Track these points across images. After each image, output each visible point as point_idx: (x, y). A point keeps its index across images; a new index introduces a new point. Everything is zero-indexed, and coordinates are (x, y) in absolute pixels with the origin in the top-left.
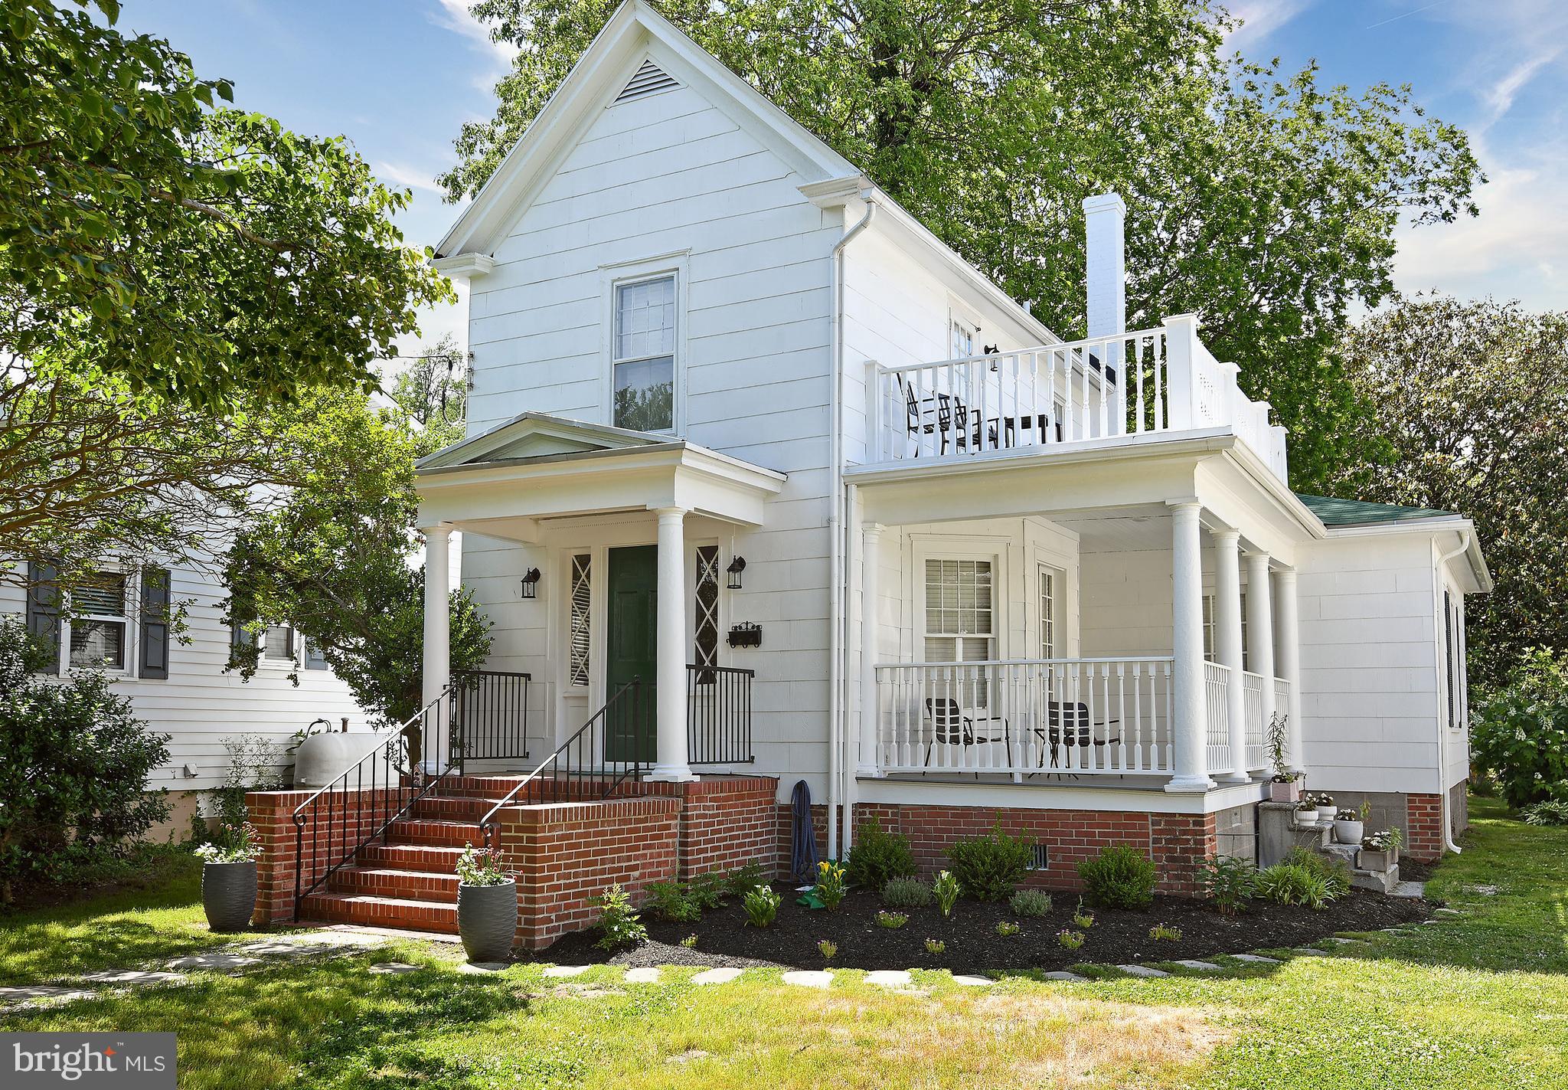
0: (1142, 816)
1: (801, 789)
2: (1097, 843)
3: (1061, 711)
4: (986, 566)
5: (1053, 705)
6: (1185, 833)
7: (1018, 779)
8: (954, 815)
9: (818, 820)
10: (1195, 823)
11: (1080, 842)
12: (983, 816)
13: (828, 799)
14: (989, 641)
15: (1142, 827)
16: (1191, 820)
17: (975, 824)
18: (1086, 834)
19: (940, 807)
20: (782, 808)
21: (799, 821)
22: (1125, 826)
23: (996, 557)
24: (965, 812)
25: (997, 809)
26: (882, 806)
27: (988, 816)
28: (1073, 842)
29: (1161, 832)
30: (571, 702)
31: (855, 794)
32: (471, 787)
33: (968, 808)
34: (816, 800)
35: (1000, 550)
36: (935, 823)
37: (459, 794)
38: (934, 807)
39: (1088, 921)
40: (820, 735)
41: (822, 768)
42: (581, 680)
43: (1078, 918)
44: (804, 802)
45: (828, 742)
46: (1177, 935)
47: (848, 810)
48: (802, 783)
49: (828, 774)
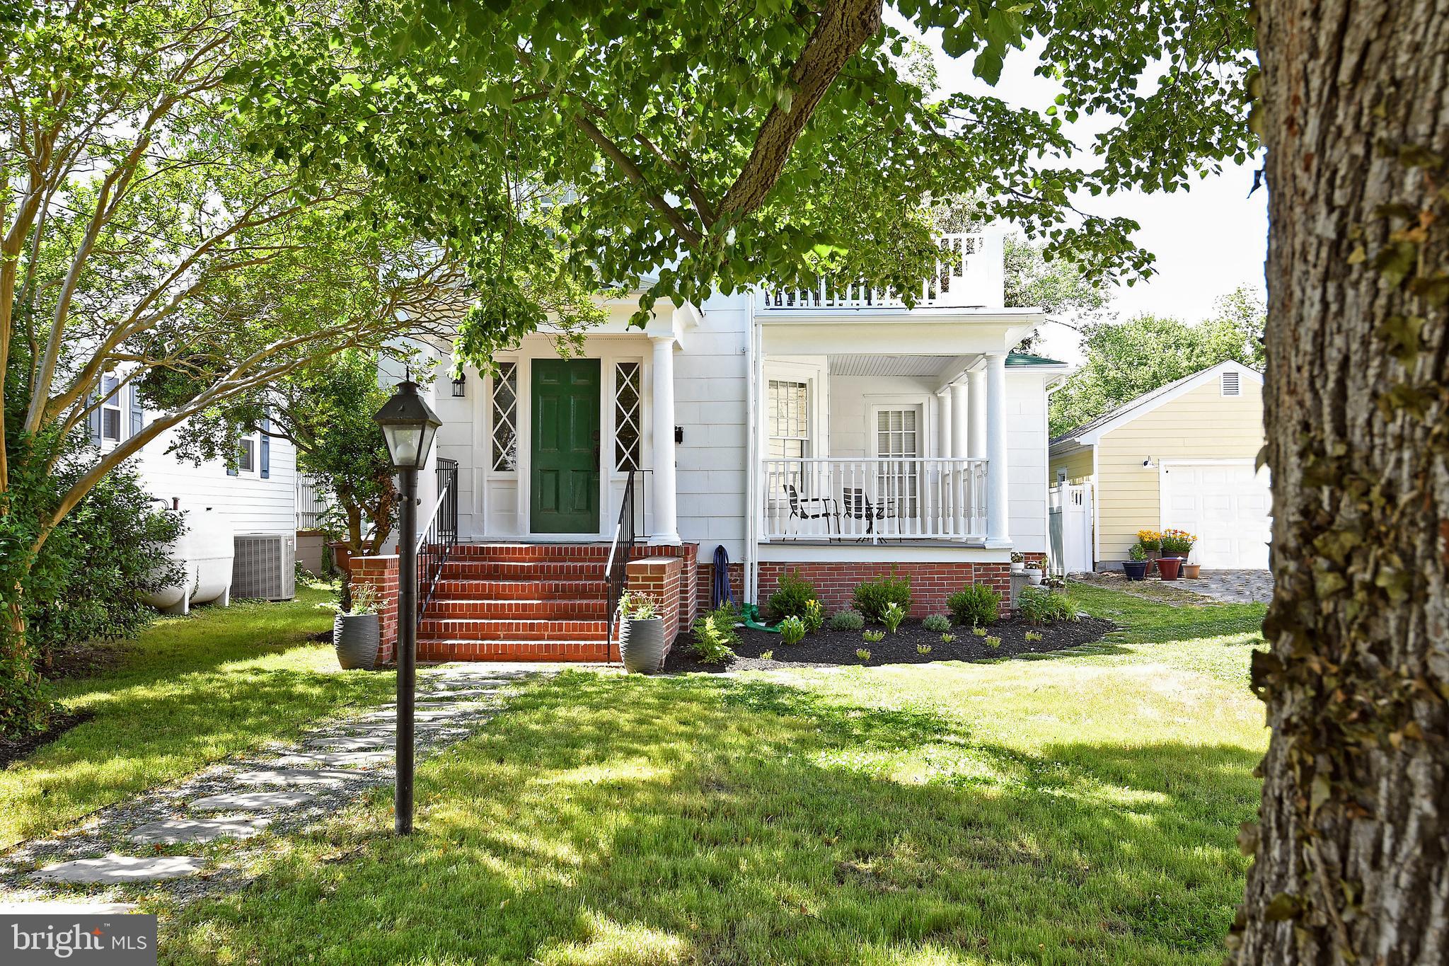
0: (968, 565)
1: (720, 552)
2: (934, 585)
3: (853, 495)
4: (802, 386)
5: (846, 490)
6: (997, 576)
7: (875, 542)
8: (830, 569)
9: (731, 574)
10: (1004, 569)
11: (924, 585)
12: (852, 568)
13: (744, 559)
14: (806, 443)
15: (967, 573)
16: (1001, 566)
17: (846, 574)
18: (928, 578)
20: (700, 567)
21: (722, 574)
22: (956, 572)
23: (810, 380)
24: (838, 567)
25: (863, 563)
26: (771, 563)
27: (855, 568)
28: (919, 585)
29: (981, 576)
30: (494, 485)
31: (754, 556)
32: (475, 553)
33: (844, 563)
34: (733, 558)
35: (813, 375)
36: (815, 575)
37: (464, 559)
38: (814, 563)
39: (982, 632)
40: (736, 511)
41: (738, 536)
42: (502, 467)
43: (976, 630)
44: (723, 560)
45: (744, 517)
46: (1038, 637)
47: (756, 567)
48: (721, 547)
49: (744, 540)
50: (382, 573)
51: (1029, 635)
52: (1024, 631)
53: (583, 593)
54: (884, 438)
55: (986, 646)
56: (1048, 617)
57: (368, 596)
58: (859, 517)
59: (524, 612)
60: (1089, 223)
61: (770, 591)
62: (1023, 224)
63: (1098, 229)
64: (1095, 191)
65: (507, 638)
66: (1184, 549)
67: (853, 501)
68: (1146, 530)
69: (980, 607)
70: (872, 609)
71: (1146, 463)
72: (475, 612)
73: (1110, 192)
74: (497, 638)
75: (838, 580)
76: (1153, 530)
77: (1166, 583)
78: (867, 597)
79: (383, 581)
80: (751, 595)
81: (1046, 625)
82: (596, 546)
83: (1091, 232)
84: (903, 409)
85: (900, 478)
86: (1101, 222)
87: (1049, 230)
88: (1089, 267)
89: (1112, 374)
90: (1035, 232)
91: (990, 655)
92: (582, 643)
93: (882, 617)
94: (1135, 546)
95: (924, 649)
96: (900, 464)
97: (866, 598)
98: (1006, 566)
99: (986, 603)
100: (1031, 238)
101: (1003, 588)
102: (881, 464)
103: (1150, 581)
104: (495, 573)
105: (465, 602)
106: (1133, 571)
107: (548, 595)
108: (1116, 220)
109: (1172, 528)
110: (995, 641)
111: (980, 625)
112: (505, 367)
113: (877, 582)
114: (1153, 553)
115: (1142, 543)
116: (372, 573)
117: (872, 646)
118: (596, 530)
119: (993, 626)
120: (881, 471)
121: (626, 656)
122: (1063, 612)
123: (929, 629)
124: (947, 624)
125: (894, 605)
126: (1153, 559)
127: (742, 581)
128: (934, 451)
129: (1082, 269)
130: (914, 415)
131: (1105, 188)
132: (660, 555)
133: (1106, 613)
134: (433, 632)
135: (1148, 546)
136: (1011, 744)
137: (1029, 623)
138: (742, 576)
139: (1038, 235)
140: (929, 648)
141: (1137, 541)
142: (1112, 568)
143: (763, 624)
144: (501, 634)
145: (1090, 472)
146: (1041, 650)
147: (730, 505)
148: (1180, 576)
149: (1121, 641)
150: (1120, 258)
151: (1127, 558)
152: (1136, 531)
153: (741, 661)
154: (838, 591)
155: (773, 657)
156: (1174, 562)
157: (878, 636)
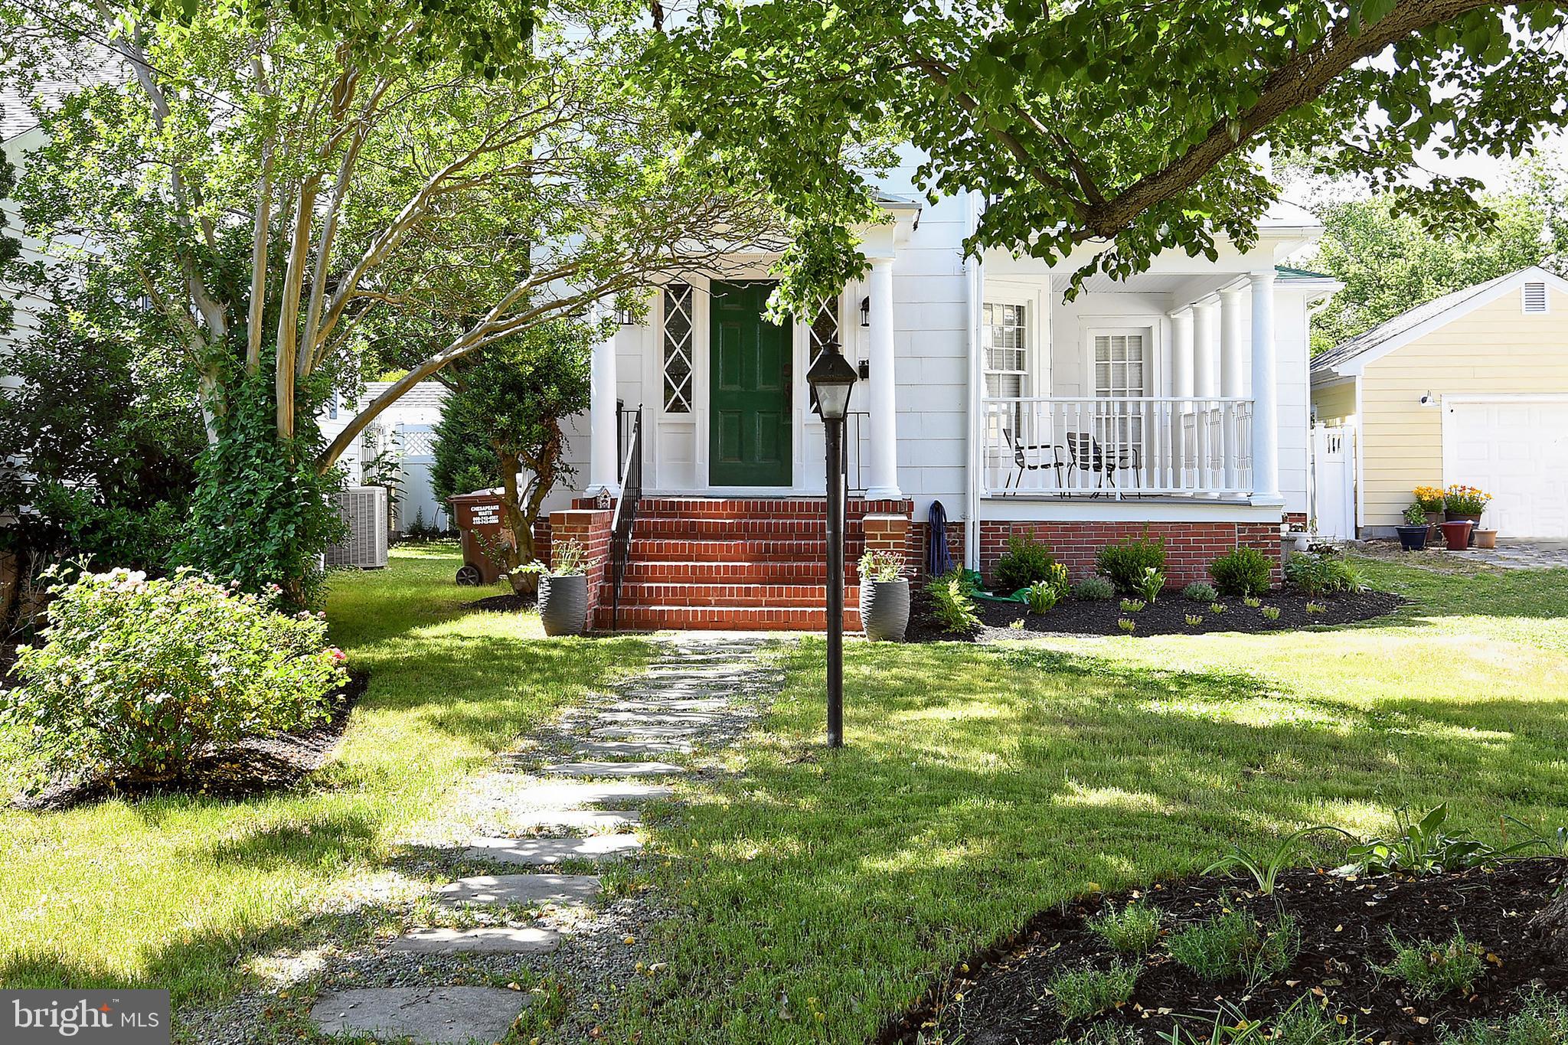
0: (1230, 525)
1: (937, 508)
2: (1192, 548)
3: (1078, 441)
4: (1020, 310)
5: (1070, 436)
6: (1265, 538)
9: (949, 536)
10: (1273, 530)
12: (1091, 529)
13: (964, 517)
14: (1022, 379)
15: (1230, 534)
16: (1270, 527)
17: (1083, 536)
18: (1183, 541)
19: (1050, 523)
20: (919, 525)
21: (939, 535)
22: (1213, 534)
23: (1030, 301)
24: (1075, 527)
25: (1104, 523)
26: (993, 523)
27: (1096, 529)
28: (1171, 549)
29: (1246, 538)
30: (666, 429)
31: (977, 514)
33: (1077, 523)
34: (952, 516)
35: (1033, 296)
38: (1045, 523)
39: (1255, 602)
40: (954, 460)
41: (957, 489)
42: (677, 407)
43: (1247, 601)
44: (940, 519)
45: (964, 467)
46: (1322, 609)
47: (978, 527)
48: (937, 503)
49: (964, 494)
50: (586, 530)
51: (1310, 607)
52: (1304, 602)
53: (798, 554)
54: (1103, 369)
55: (1263, 618)
56: (1327, 587)
57: (573, 555)
58: (1085, 467)
59: (734, 576)
60: (1436, 182)
61: (992, 556)
62: (1367, 179)
63: (1444, 188)
64: (1443, 154)
65: (718, 604)
66: (1474, 510)
67: (1078, 448)
68: (1424, 485)
69: (1250, 574)
70: (1124, 576)
71: (1424, 400)
72: (677, 575)
73: (1457, 155)
74: (709, 604)
75: (1073, 543)
76: (1435, 486)
77: (1453, 553)
78: (1115, 562)
79: (587, 538)
80: (972, 559)
81: (1327, 597)
82: (797, 500)
83: (1437, 191)
84: (1127, 334)
85: (1123, 421)
86: (1447, 182)
87: (1392, 185)
88: (1432, 222)
89: (1353, 269)
90: (1379, 187)
91: (1270, 627)
92: (810, 610)
93: (1139, 584)
94: (1413, 507)
95: (1193, 620)
96: (1123, 405)
97: (1113, 564)
98: (1276, 527)
99: (1258, 570)
100: (1374, 192)
101: (1273, 552)
102: (1098, 403)
103: (1432, 550)
104: (692, 532)
105: (666, 564)
106: (1410, 538)
107: (757, 556)
108: (1461, 179)
109: (1460, 484)
110: (1274, 612)
111: (1251, 595)
112: (679, 290)
113: (1126, 545)
114: (1434, 516)
115: (1420, 501)
116: (574, 529)
117: (1131, 615)
118: (789, 483)
119: (1266, 596)
120: (1099, 412)
121: (869, 623)
122: (1345, 582)
123: (1191, 599)
124: (1213, 593)
125: (1153, 570)
126: (1433, 524)
127: (963, 543)
128: (1166, 389)
129: (1425, 223)
130: (1141, 341)
131: (1452, 152)
132: (880, 511)
133: (1388, 586)
134: (637, 597)
135: (1428, 507)
136: (1339, 697)
137: (1306, 594)
138: (962, 538)
139: (1382, 190)
140: (1200, 619)
141: (1414, 500)
142: (1381, 535)
143: (991, 594)
144: (712, 599)
145: (1348, 411)
146: (1330, 621)
147: (949, 453)
148: (1470, 545)
149: (1418, 615)
150: (1463, 214)
151: (1400, 522)
152: (1413, 487)
153: (990, 631)
154: (1074, 556)
155: (1025, 627)
156: (1464, 526)
157: (1137, 605)
